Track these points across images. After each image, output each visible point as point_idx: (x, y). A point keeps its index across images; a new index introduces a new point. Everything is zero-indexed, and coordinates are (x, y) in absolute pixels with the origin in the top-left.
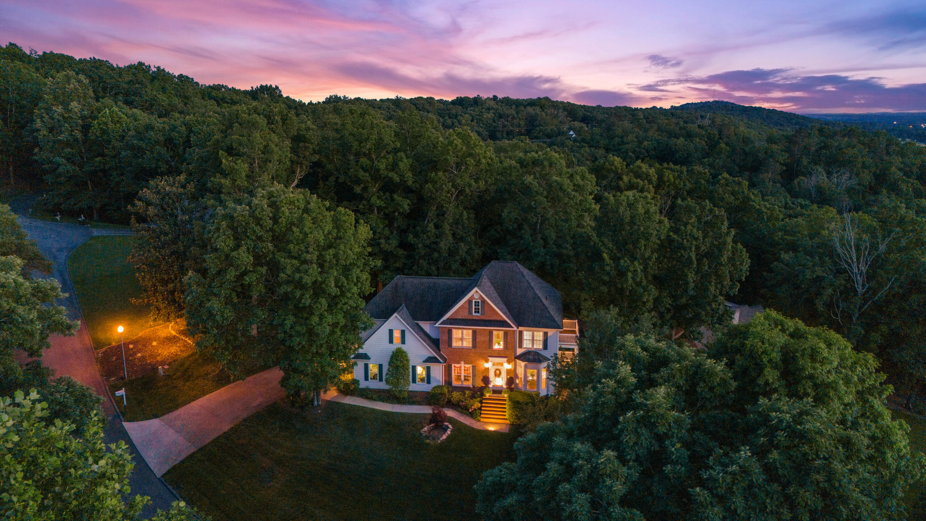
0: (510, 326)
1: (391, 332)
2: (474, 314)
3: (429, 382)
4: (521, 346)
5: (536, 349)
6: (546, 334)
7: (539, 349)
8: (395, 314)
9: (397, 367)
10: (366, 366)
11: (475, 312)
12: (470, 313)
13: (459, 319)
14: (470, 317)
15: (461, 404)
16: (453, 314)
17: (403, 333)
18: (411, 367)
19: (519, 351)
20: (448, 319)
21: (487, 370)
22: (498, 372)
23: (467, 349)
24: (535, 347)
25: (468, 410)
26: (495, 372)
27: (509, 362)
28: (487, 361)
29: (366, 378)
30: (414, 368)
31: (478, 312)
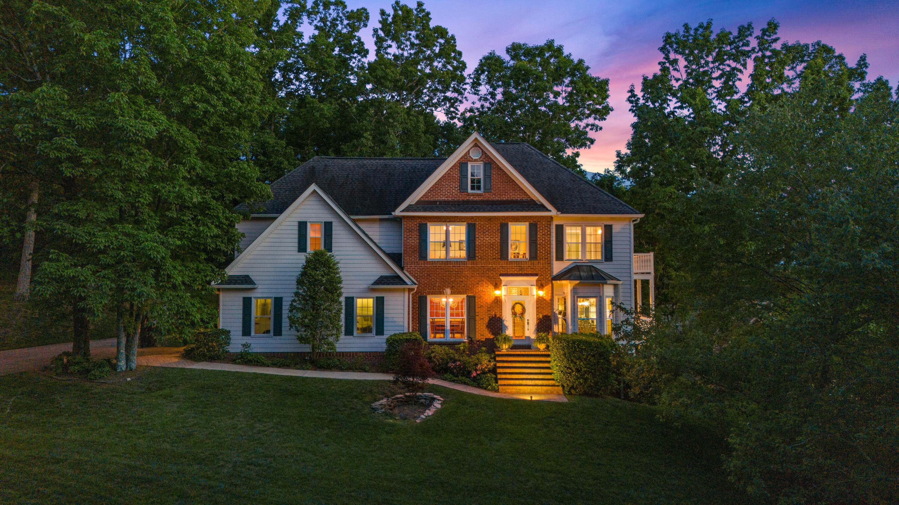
0: (543, 208)
1: (302, 226)
2: (470, 191)
3: (380, 331)
4: (560, 257)
5: (591, 261)
6: (608, 229)
7: (596, 261)
8: (313, 187)
9: (315, 283)
10: (247, 303)
11: (473, 188)
12: (463, 188)
13: (441, 202)
14: (463, 197)
15: (451, 365)
16: (430, 191)
17: (328, 227)
18: (342, 299)
19: (558, 267)
20: (418, 202)
21: (498, 301)
22: (518, 309)
23: (457, 262)
24: (588, 257)
25: (469, 373)
26: (513, 308)
27: (541, 286)
28: (497, 286)
29: (246, 331)
30: (350, 301)
31: (479, 188)
